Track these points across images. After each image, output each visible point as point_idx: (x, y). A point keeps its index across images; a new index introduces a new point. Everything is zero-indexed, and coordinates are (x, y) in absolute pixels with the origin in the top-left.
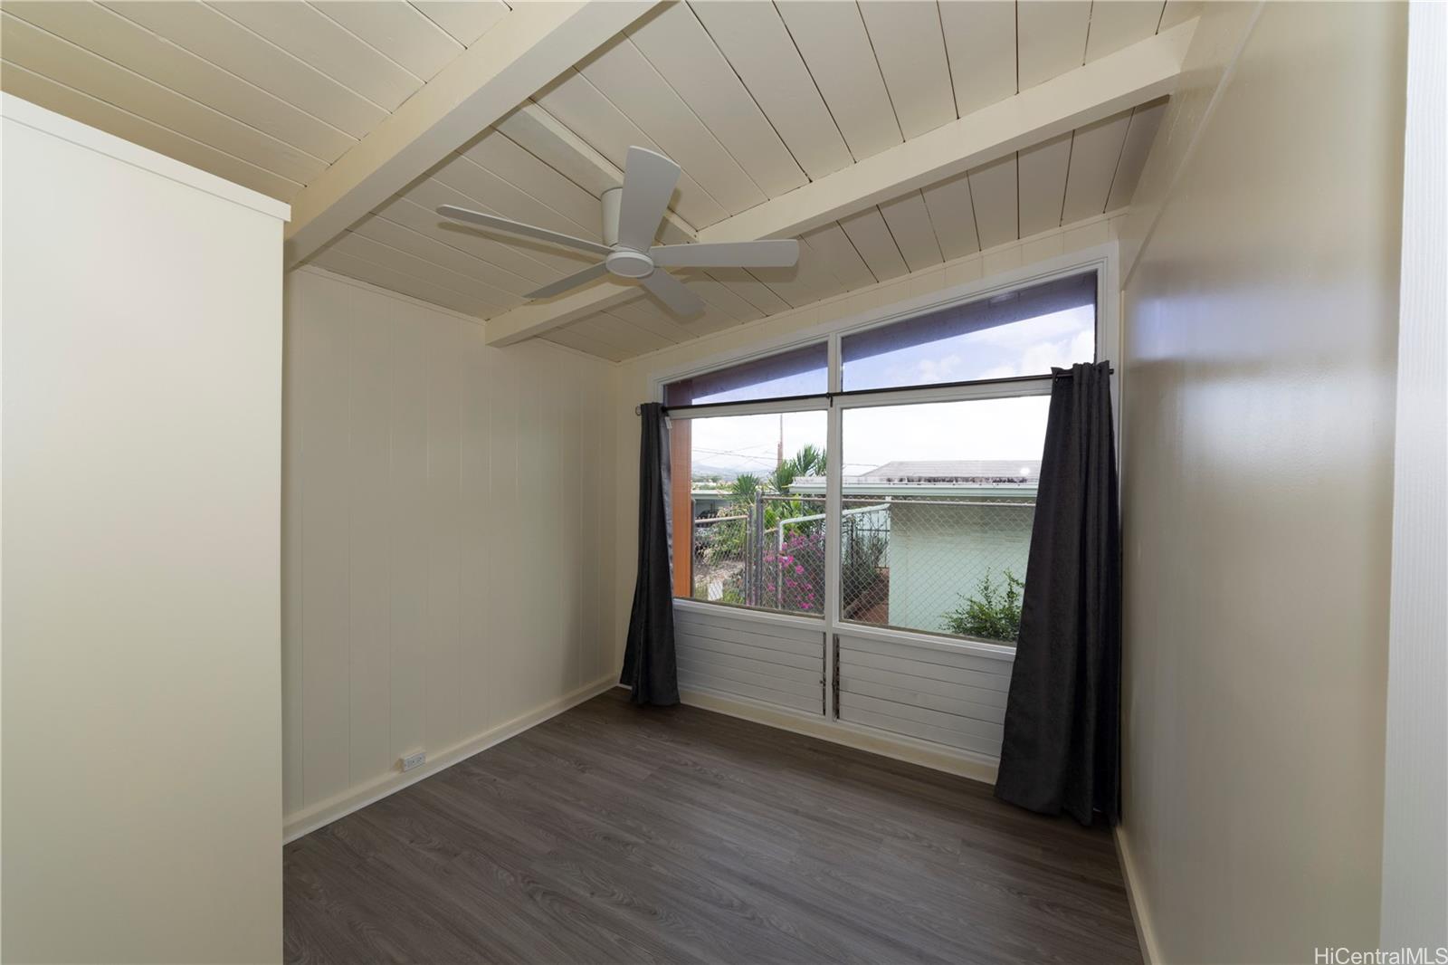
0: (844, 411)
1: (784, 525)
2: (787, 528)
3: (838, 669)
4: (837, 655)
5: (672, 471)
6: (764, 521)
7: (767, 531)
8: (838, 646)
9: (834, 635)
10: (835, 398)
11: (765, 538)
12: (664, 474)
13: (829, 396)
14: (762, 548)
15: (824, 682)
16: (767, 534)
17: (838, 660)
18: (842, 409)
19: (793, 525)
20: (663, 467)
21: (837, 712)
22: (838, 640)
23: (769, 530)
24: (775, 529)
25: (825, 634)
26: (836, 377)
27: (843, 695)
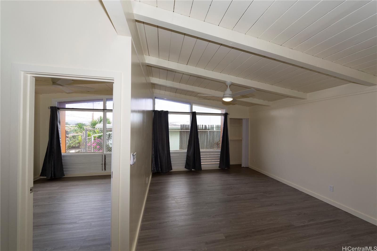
0: (107, 113)
1: (94, 136)
2: (95, 137)
3: (105, 161)
4: (105, 159)
5: (61, 123)
6: (87, 135)
7: (88, 138)
8: (105, 157)
9: (104, 155)
10: (105, 110)
11: (88, 139)
12: (58, 124)
13: (103, 110)
14: (87, 142)
15: (102, 164)
16: (89, 139)
17: (105, 160)
18: (106, 112)
19: (96, 136)
20: (58, 122)
21: (105, 169)
22: (105, 156)
23: (89, 137)
24: (90, 137)
25: (102, 155)
26: (105, 105)
27: (106, 166)
